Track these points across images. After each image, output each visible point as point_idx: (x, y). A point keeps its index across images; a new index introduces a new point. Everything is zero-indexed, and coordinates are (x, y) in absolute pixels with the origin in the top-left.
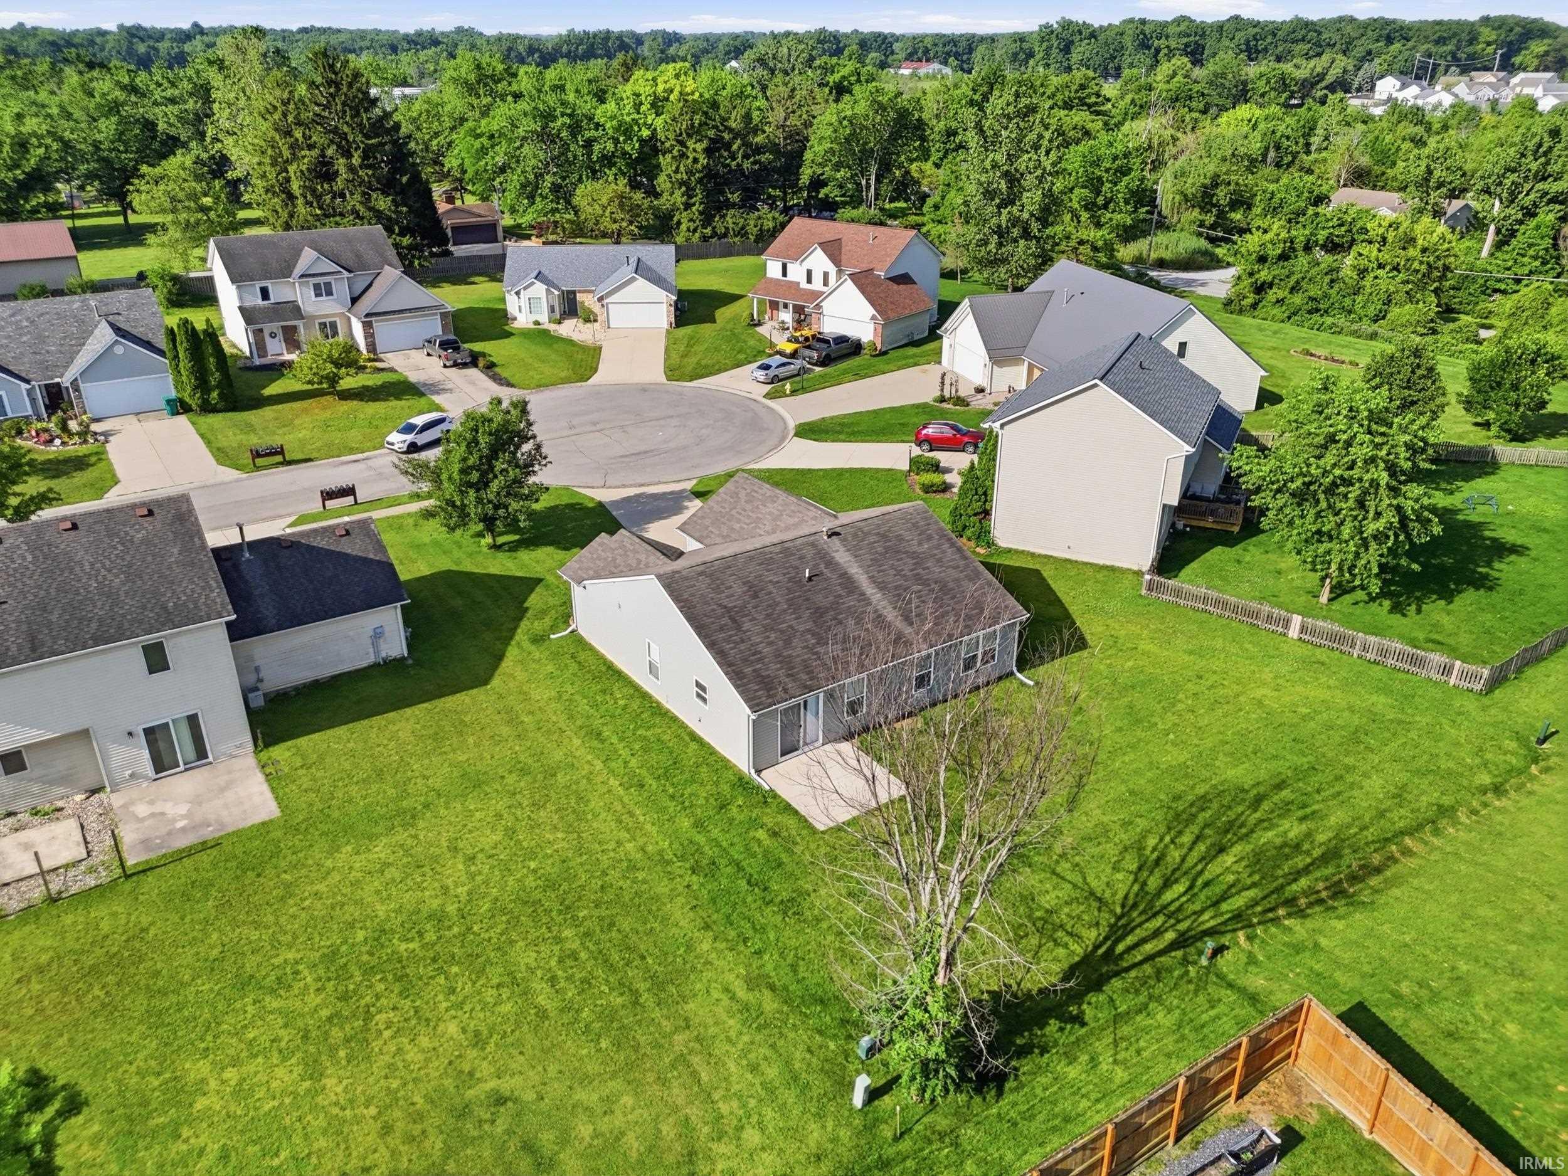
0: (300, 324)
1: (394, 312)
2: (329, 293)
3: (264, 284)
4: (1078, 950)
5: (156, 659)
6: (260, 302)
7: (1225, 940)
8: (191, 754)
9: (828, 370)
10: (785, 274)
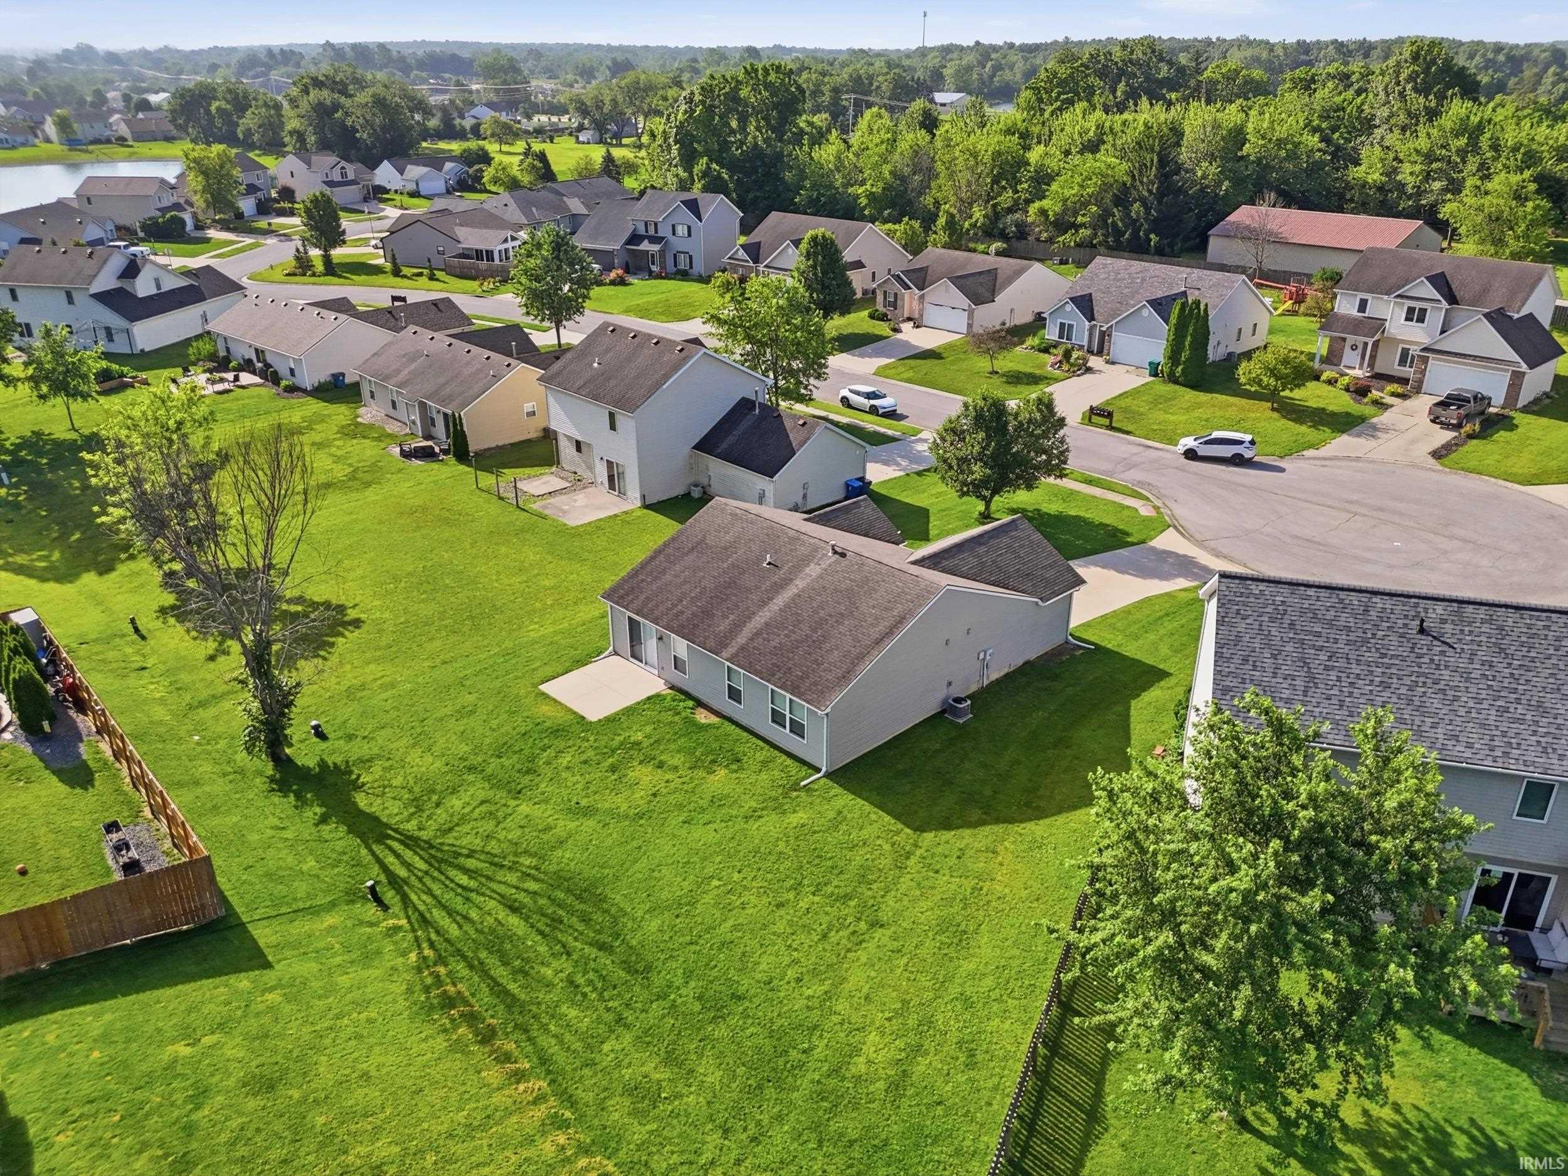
0: (1370, 341)
1: (1456, 354)
3: (1365, 295)
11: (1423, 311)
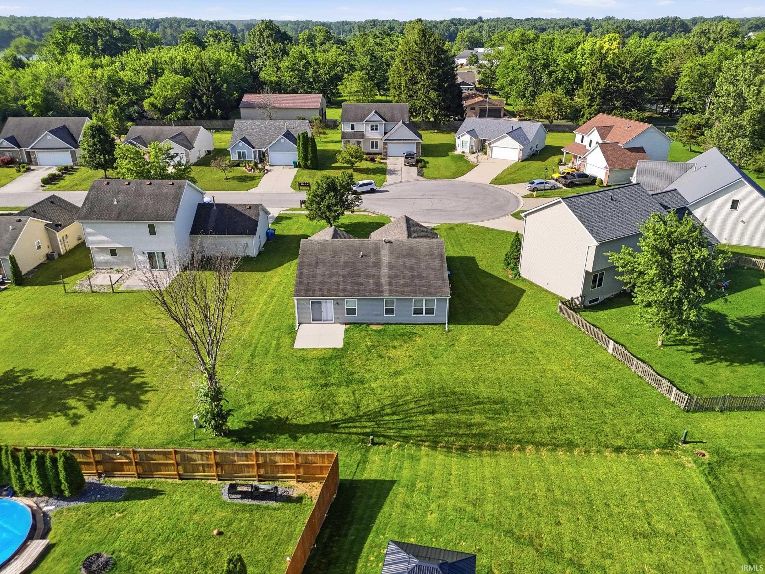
0: (362, 140)
1: (397, 140)
2: (376, 129)
3: (353, 123)
4: (327, 419)
5: (152, 231)
6: (350, 130)
7: (388, 442)
8: (162, 266)
9: (570, 189)
10: (582, 142)
11: (376, 126)
